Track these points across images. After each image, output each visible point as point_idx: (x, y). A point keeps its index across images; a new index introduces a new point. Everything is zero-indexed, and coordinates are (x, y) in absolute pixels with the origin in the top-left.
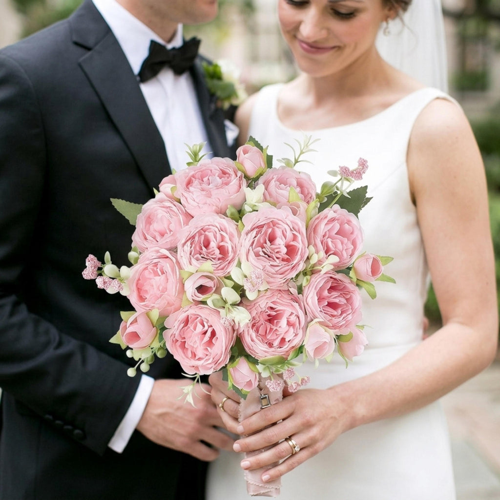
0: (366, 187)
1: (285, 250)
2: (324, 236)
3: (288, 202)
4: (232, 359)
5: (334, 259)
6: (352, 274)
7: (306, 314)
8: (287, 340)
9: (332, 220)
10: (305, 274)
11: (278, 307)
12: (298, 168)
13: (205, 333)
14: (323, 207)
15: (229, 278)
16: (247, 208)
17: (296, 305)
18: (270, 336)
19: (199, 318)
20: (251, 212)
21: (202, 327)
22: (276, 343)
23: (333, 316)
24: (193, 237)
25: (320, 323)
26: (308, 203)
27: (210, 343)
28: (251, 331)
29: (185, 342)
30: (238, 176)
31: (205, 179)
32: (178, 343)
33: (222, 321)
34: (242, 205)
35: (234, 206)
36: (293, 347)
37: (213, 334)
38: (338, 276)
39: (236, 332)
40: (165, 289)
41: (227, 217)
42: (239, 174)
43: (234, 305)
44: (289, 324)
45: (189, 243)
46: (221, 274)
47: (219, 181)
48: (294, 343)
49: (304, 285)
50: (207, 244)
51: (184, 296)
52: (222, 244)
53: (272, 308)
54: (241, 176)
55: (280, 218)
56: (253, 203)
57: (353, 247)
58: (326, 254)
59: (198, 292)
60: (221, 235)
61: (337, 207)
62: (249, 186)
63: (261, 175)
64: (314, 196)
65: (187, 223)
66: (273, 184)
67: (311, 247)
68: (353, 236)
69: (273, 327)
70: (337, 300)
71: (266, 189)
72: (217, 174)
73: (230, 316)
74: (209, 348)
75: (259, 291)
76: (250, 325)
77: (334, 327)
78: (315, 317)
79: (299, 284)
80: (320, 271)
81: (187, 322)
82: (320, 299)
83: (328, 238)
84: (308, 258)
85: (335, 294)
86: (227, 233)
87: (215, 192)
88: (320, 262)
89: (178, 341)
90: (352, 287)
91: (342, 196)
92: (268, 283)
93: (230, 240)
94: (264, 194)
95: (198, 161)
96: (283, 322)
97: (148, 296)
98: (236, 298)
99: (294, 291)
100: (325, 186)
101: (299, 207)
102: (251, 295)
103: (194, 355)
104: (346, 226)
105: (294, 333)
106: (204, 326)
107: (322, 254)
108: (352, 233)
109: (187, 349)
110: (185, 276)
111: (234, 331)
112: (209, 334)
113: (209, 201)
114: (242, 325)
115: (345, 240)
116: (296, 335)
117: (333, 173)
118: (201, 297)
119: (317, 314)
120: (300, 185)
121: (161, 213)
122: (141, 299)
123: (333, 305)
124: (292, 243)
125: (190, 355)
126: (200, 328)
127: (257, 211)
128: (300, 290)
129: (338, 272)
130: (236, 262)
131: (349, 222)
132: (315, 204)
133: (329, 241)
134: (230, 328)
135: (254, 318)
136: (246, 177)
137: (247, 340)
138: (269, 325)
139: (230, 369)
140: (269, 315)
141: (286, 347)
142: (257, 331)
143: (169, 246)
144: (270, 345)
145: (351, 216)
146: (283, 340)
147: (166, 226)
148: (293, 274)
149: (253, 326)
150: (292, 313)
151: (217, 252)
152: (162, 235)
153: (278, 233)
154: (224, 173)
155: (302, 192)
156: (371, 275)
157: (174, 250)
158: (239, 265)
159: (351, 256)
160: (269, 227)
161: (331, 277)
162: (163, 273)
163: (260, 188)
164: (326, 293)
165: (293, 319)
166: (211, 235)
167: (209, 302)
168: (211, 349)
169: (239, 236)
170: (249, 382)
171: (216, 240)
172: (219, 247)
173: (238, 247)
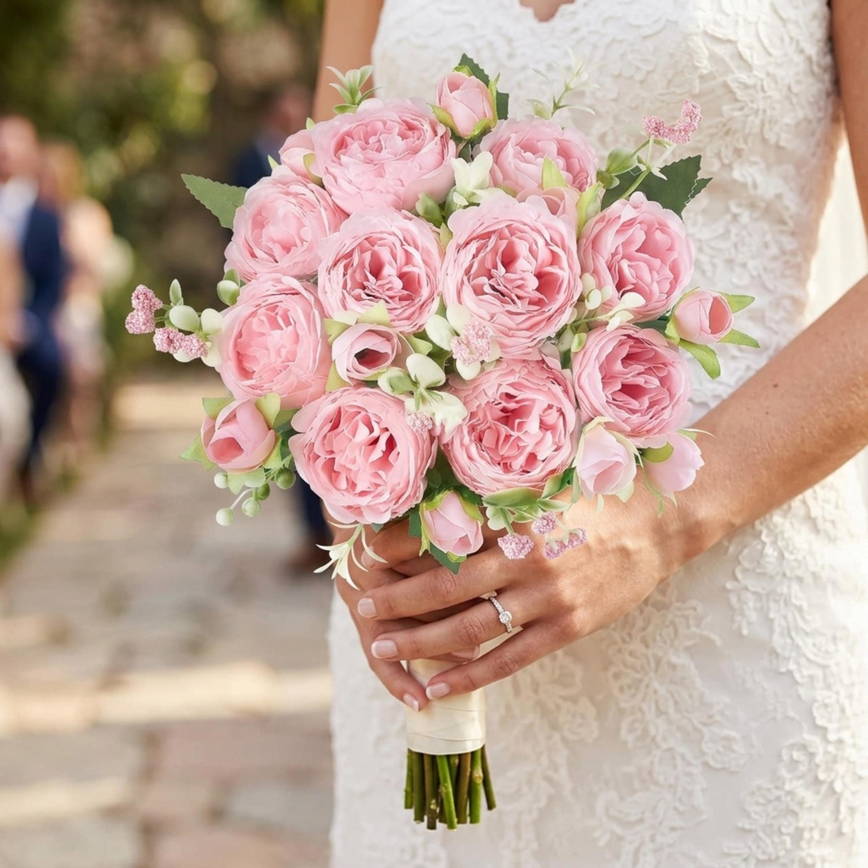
0: (699, 158)
1: (534, 283)
2: (613, 255)
3: (541, 186)
4: (429, 495)
5: (634, 300)
6: (670, 329)
7: (578, 406)
8: (540, 457)
9: (630, 223)
10: (575, 327)
11: (522, 394)
12: (558, 119)
13: (375, 442)
14: (611, 196)
15: (423, 336)
16: (457, 199)
17: (557, 389)
18: (505, 450)
19: (363, 413)
20: (465, 207)
21: (367, 431)
22: (519, 462)
23: (633, 412)
24: (350, 255)
25: (607, 425)
26: (581, 189)
27: (384, 462)
28: (467, 439)
29: (334, 459)
30: (440, 133)
31: (373, 140)
32: (321, 463)
33: (409, 420)
34: (447, 194)
35: (430, 195)
36: (553, 472)
37: (391, 443)
38: (643, 334)
39: (436, 441)
40: (291, 357)
41: (418, 215)
42: (441, 130)
43: (433, 388)
44: (544, 426)
45: (341, 267)
46: (406, 327)
47: (400, 143)
48: (553, 465)
49: (573, 350)
50: (377, 270)
51: (332, 371)
52: (406, 269)
53: (509, 397)
54: (445, 133)
56: (470, 188)
57: (672, 276)
58: (619, 292)
59: (360, 363)
60: (406, 251)
61: (639, 196)
62: (461, 155)
63: (485, 131)
64: (593, 177)
65: (335, 228)
66: (510, 150)
67: (588, 277)
68: (674, 255)
69: (511, 432)
70: (640, 381)
71: (496, 161)
72: (397, 130)
73: (425, 410)
74: (381, 473)
75: (482, 362)
76: (465, 429)
77: (635, 433)
78: (597, 413)
79: (564, 348)
80: (607, 324)
81: (337, 421)
82: (607, 379)
83: (622, 258)
84: (581, 299)
85: (637, 368)
86: (417, 248)
87: (391, 168)
88: (606, 306)
89: (319, 457)
90: (670, 355)
91: (651, 175)
92: (502, 346)
93: (425, 263)
94: (492, 172)
95: (358, 104)
96: (532, 424)
97: (257, 369)
98: (437, 375)
99: (555, 363)
100: (613, 157)
101: (562, 198)
102: (466, 370)
103: (352, 485)
104: (658, 235)
105: (554, 443)
106: (372, 430)
107: (610, 289)
108: (671, 249)
109: (338, 474)
110: (333, 331)
111: (433, 439)
112: (382, 445)
113: (380, 183)
114: (448, 429)
115: (657, 262)
116: (558, 448)
118: (367, 373)
119: (600, 408)
120: (564, 153)
121: (284, 206)
122: (246, 373)
123: (630, 390)
124: (550, 269)
125: (343, 485)
126: (363, 434)
127: (478, 205)
128: (566, 359)
129: (643, 325)
130: (435, 305)
131: (663, 228)
132: (595, 191)
133: (625, 264)
134: (426, 435)
135: (473, 415)
136: (455, 136)
138: (504, 430)
139: (425, 512)
140: (504, 410)
141: (537, 473)
142: (480, 440)
143: (299, 272)
144: (507, 467)
145: (669, 215)
146: (532, 458)
147: (292, 229)
148: (552, 330)
149: (472, 429)
150: (550, 407)
151: (398, 284)
152: (287, 249)
153: (522, 248)
154: (411, 128)
155: (569, 168)
156: (710, 331)
157: (311, 279)
158: (443, 310)
159: (669, 294)
160: (502, 237)
161: (629, 336)
162: (288, 323)
163: (484, 158)
164: (618, 366)
165: (553, 417)
166: (384, 253)
167: (383, 382)
168: (387, 475)
169: (443, 254)
170: (464, 541)
171: (396, 261)
172: (402, 276)
173: (440, 275)
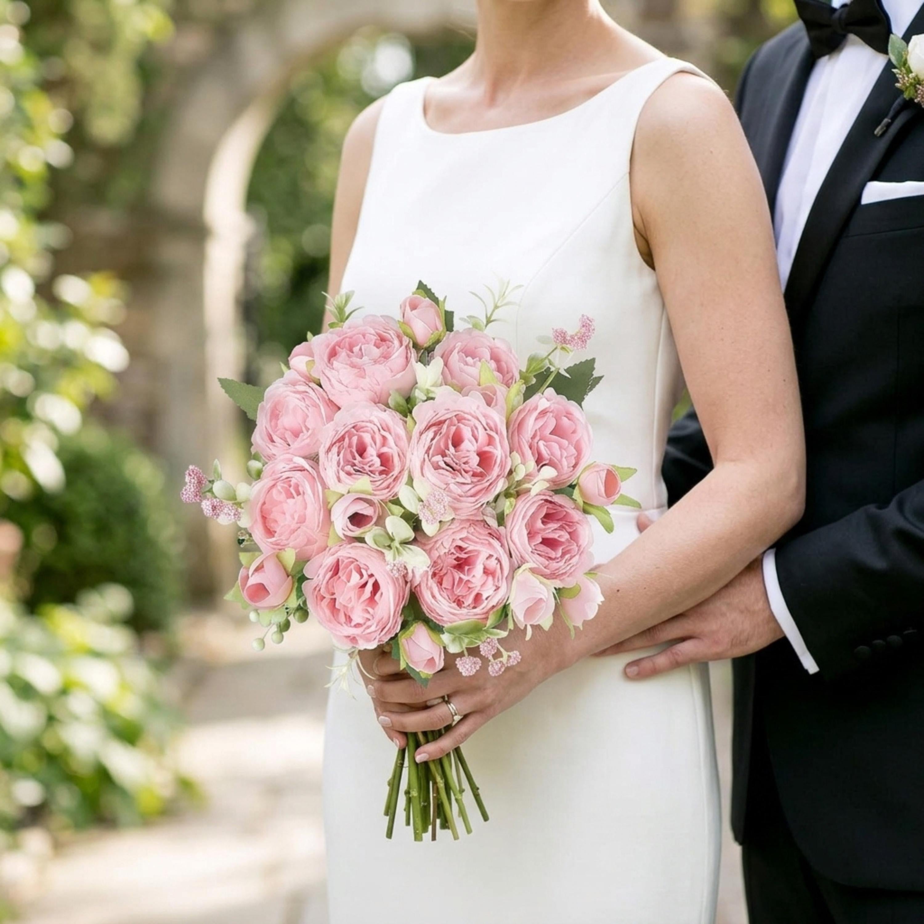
1: (475, 460)
2: (533, 437)
3: (479, 384)
4: (405, 626)
5: (548, 472)
6: (576, 493)
7: (511, 556)
8: (484, 597)
9: (544, 413)
10: (507, 494)
11: (471, 547)
12: (490, 331)
13: (364, 585)
14: (529, 393)
15: (397, 502)
16: (418, 394)
17: (495, 543)
18: (458, 590)
19: (355, 563)
20: (426, 400)
21: (358, 576)
22: (469, 600)
23: (550, 558)
24: (342, 439)
25: (533, 571)
26: (508, 386)
27: (372, 599)
28: (431, 583)
29: (335, 599)
30: (405, 344)
31: (356, 349)
32: (325, 603)
33: (388, 568)
34: (411, 391)
35: (399, 391)
36: (493, 607)
37: (376, 587)
38: (557, 499)
39: (409, 585)
40: (302, 520)
41: (390, 408)
42: (405, 340)
43: (405, 543)
44: (487, 572)
45: (335, 449)
46: (385, 495)
47: (375, 351)
48: (494, 602)
49: (506, 511)
50: (362, 451)
51: (331, 529)
52: (385, 450)
53: (460, 548)
54: (409, 344)
55: (467, 410)
56: (427, 386)
57: (576, 453)
58: (538, 466)
59: (352, 524)
60: (383, 436)
61: (551, 391)
62: (420, 360)
63: (438, 341)
64: (517, 376)
65: (330, 419)
66: (455, 356)
67: (515, 454)
68: (576, 437)
69: (462, 576)
70: (555, 536)
71: (446, 364)
72: (373, 342)
73: (400, 560)
74: (370, 609)
75: (440, 522)
76: (430, 573)
77: (553, 576)
78: (524, 561)
79: (499, 511)
80: (530, 491)
81: (336, 569)
82: (531, 535)
83: (539, 441)
84: (511, 472)
85: (553, 526)
86: (390, 433)
87: (370, 370)
88: (528, 477)
89: (324, 598)
90: (576, 515)
91: (559, 374)
92: (455, 509)
93: (397, 446)
94: (443, 373)
95: (345, 321)
96: (478, 570)
97: (278, 530)
98: (408, 532)
99: (493, 523)
100: (532, 359)
101: (495, 393)
102: (429, 528)
103: (349, 619)
104: (566, 422)
105: (494, 584)
106: (362, 576)
107: (532, 464)
108: (574, 432)
109: (339, 610)
110: (332, 500)
111: (406, 582)
112: (369, 588)
113: (363, 383)
114: (417, 574)
115: (565, 442)
116: (498, 588)
117: (543, 340)
118: (357, 532)
119: (527, 557)
120: (495, 358)
121: (293, 400)
122: (270, 532)
123: (548, 542)
124: (487, 449)
125: (342, 618)
126: (355, 579)
127: (434, 399)
128: (501, 519)
129: (556, 492)
130: (405, 478)
131: (569, 415)
132: (518, 387)
133: (541, 443)
134: (400, 578)
135: (435, 563)
136: (416, 346)
137: (426, 597)
138: (458, 575)
139: (402, 640)
140: (457, 559)
141: (482, 607)
142: (440, 583)
143: (306, 452)
144: (459, 603)
145: (572, 406)
146: (478, 597)
147: (300, 420)
148: (491, 497)
149: (434, 575)
150: (491, 556)
151: (378, 462)
152: (296, 434)
153: (467, 433)
154: (383, 339)
155: (499, 369)
156: (605, 496)
157: (314, 459)
158: (410, 482)
159: (574, 466)
160: (452, 424)
161: (546, 501)
162: (298, 494)
163: (437, 363)
164: (539, 524)
165: (492, 563)
166: (367, 438)
167: (368, 538)
168: (374, 610)
169: (409, 438)
170: (431, 661)
171: (375, 444)
172: (380, 456)
173: (408, 455)
